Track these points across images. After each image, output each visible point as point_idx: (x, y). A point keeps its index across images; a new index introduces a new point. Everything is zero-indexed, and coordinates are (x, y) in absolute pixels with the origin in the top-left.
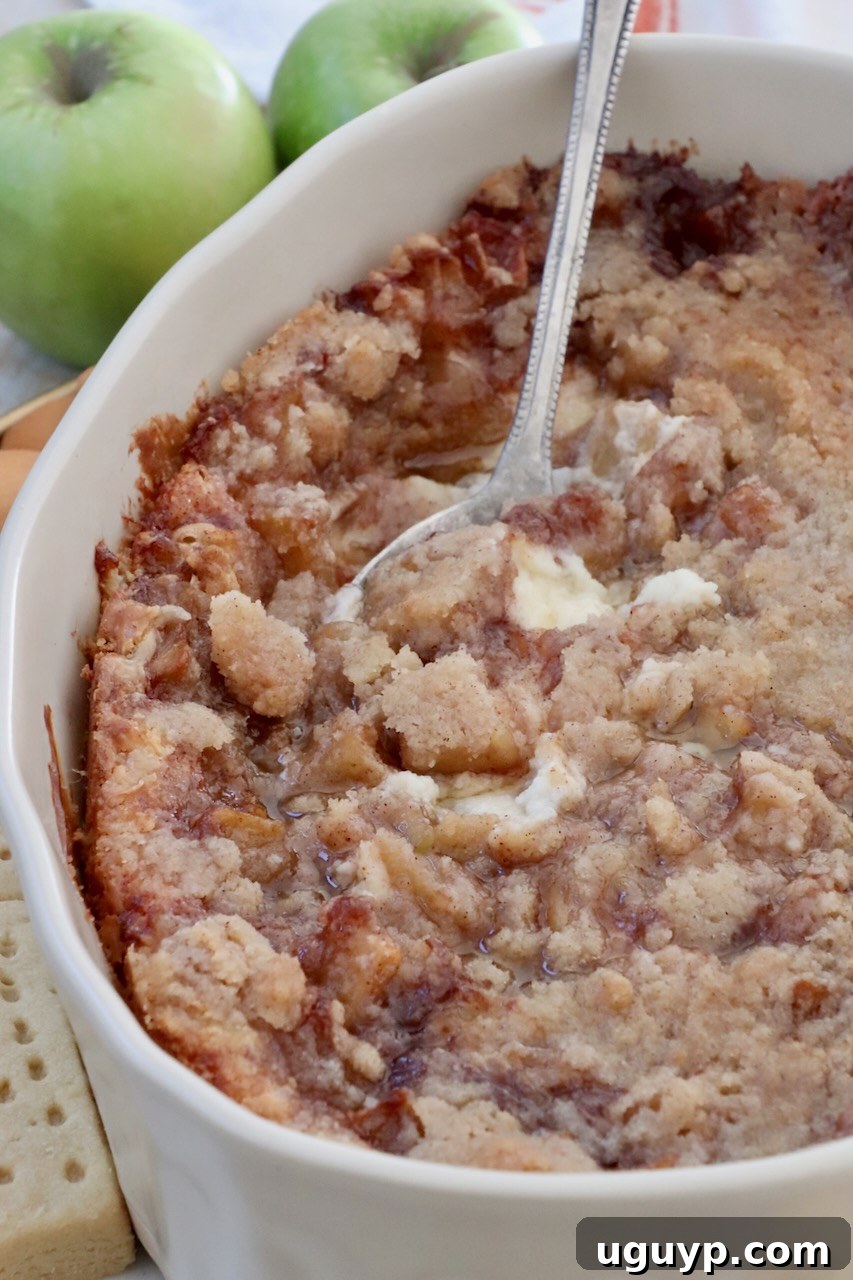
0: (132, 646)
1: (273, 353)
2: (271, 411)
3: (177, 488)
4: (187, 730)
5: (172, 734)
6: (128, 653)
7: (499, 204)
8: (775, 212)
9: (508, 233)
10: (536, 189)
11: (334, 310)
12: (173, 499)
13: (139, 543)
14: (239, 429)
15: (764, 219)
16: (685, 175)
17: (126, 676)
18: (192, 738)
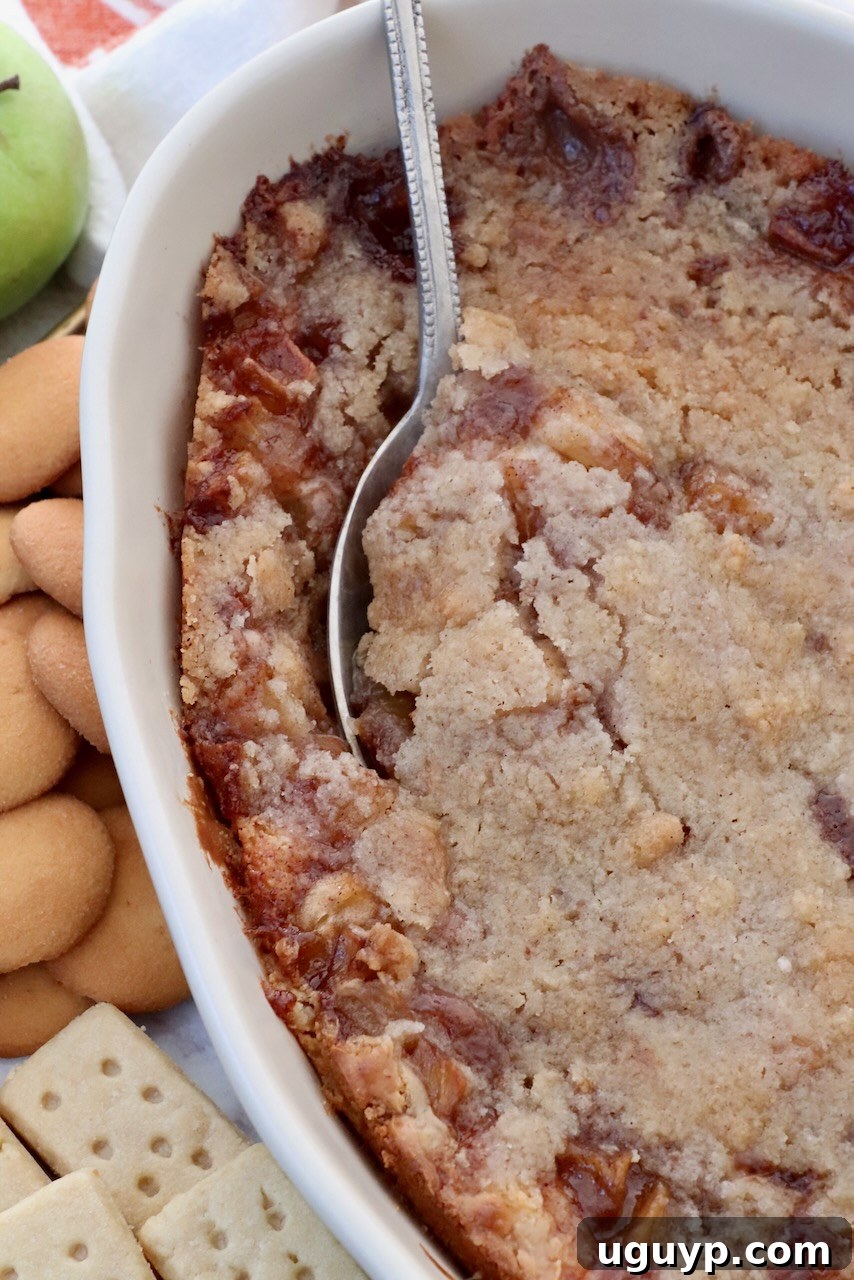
0: (402, 1098)
1: (200, 631)
2: (257, 704)
3: (264, 868)
4: (530, 1161)
5: (526, 1177)
6: (405, 1108)
7: (234, 305)
8: (459, 158)
9: (267, 333)
10: (243, 262)
11: (200, 537)
12: (271, 882)
13: (289, 962)
14: (250, 748)
15: (454, 170)
16: (356, 161)
17: (435, 1144)
18: (541, 1166)
